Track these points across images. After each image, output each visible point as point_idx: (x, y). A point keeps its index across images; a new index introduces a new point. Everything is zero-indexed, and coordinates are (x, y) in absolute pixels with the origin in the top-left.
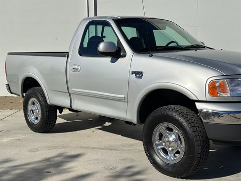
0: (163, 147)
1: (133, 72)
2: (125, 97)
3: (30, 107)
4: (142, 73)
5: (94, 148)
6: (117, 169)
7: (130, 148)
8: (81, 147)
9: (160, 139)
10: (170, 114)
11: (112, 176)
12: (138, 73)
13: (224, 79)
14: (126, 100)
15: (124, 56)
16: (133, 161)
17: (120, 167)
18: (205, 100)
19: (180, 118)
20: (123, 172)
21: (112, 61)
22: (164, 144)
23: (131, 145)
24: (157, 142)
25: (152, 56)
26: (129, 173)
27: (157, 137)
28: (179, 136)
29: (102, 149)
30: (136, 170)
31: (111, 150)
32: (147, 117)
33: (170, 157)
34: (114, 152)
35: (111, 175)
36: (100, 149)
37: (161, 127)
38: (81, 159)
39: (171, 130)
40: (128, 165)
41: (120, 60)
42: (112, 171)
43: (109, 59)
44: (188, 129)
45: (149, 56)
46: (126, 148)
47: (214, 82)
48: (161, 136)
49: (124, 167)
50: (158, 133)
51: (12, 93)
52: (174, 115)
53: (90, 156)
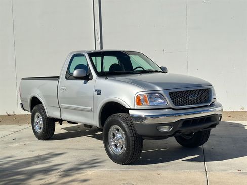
0: (115, 143)
1: (96, 91)
2: (92, 109)
3: (36, 120)
4: (100, 91)
9: (114, 138)
12: (98, 91)
13: (145, 94)
14: (92, 111)
15: (91, 79)
18: (134, 108)
19: (121, 122)
21: (85, 83)
22: (116, 141)
27: (111, 136)
33: (119, 150)
37: (113, 129)
39: (118, 130)
43: (83, 81)
45: (106, 79)
47: (139, 96)
50: (112, 134)
51: (25, 110)
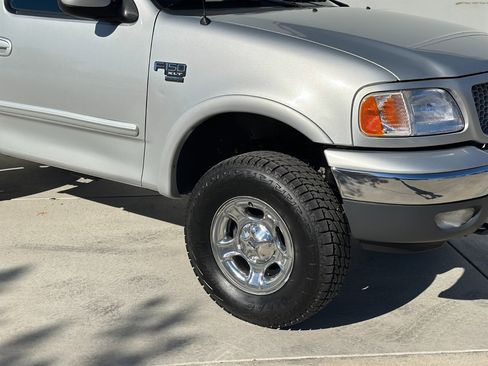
0: (237, 254)
1: (159, 65)
2: (138, 130)
4: (183, 68)
5: (58, 249)
6: (121, 309)
7: (149, 245)
8: (23, 247)
9: (230, 234)
10: (258, 176)
11: (110, 333)
12: (174, 66)
13: (398, 91)
14: (141, 136)
15: (133, 19)
16: (160, 282)
17: (129, 302)
18: (349, 143)
19: (283, 188)
20: (137, 318)
22: (239, 247)
23: (152, 237)
24: (222, 242)
25: (209, 22)
26: (154, 321)
27: (223, 230)
28: (278, 229)
29: (80, 250)
30: (170, 308)
31: (102, 251)
32: (197, 181)
33: (256, 279)
34: (110, 257)
35: (106, 328)
36: (72, 249)
37: (234, 208)
38: (24, 284)
39: (257, 213)
40: (149, 294)
41: (122, 28)
42: (107, 317)
44: (304, 215)
45: (202, 23)
46: (140, 246)
47: (374, 98)
48: (232, 227)
49: (139, 302)
50: (226, 220)
52: (268, 178)
53: (48, 272)
